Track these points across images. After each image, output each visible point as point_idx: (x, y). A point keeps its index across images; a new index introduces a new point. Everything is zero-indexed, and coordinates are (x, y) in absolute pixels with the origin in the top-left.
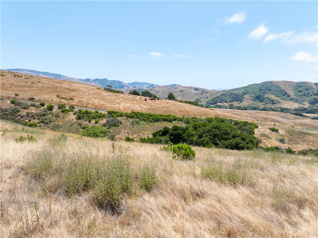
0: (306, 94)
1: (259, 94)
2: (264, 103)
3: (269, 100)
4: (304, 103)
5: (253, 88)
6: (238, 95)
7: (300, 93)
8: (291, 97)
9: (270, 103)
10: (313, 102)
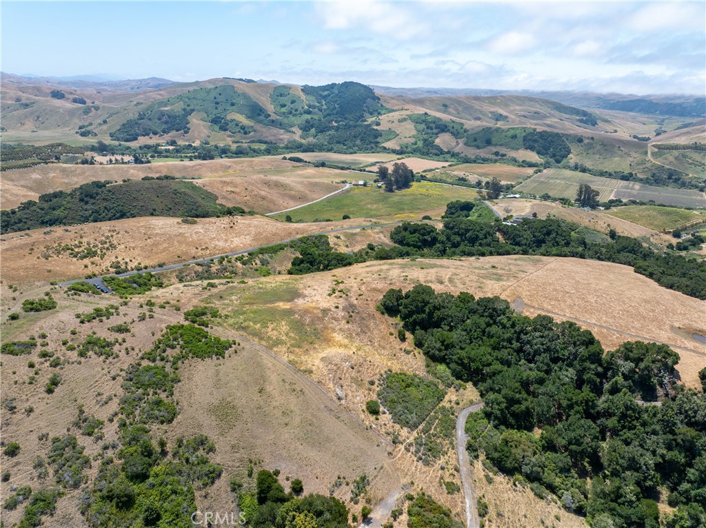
0: (293, 111)
1: (215, 111)
2: (230, 133)
3: (237, 125)
4: (293, 129)
5: (200, 100)
6: (175, 117)
7: (283, 110)
8: (271, 118)
9: (240, 132)
10: (306, 127)
